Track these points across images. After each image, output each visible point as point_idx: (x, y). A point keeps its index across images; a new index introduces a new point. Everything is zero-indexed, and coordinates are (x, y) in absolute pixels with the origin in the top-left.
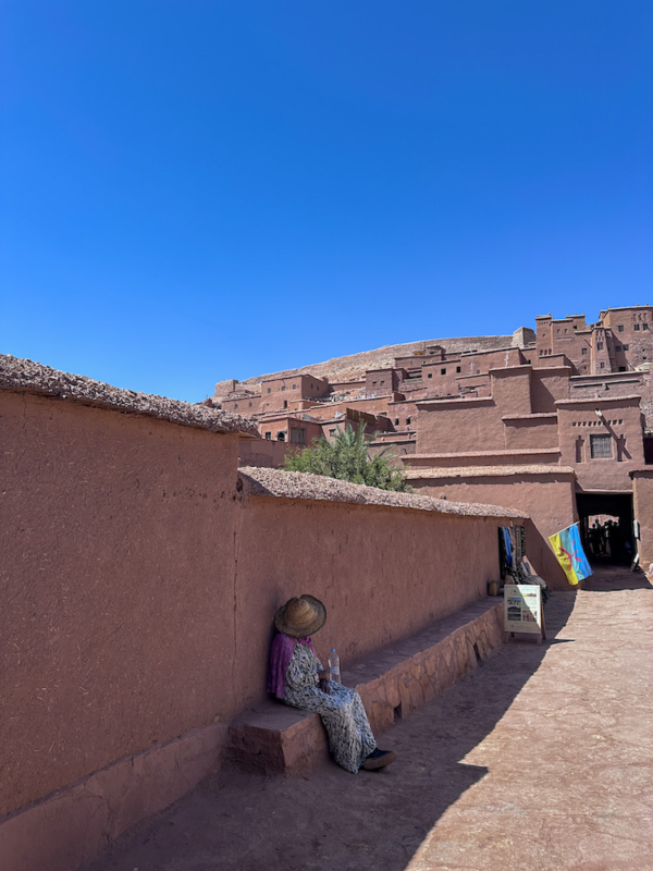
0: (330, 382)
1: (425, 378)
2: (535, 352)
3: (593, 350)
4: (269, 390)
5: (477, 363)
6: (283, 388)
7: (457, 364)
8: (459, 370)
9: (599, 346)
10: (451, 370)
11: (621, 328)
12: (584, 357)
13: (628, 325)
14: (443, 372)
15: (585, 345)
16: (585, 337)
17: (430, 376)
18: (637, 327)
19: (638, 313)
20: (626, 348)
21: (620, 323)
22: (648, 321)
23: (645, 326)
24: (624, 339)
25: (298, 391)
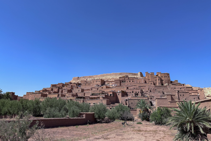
0: (105, 81)
1: (126, 82)
2: (147, 80)
3: (157, 80)
4: (93, 82)
5: (137, 80)
6: (97, 82)
7: (133, 80)
8: (133, 81)
9: (159, 80)
10: (131, 81)
11: (162, 77)
12: (156, 81)
13: (163, 76)
14: (130, 81)
15: (156, 79)
16: (156, 78)
17: (127, 82)
18: (165, 77)
19: (165, 74)
20: (163, 80)
21: (162, 76)
22: (167, 76)
23: (166, 77)
24: (163, 79)
25: (100, 82)
